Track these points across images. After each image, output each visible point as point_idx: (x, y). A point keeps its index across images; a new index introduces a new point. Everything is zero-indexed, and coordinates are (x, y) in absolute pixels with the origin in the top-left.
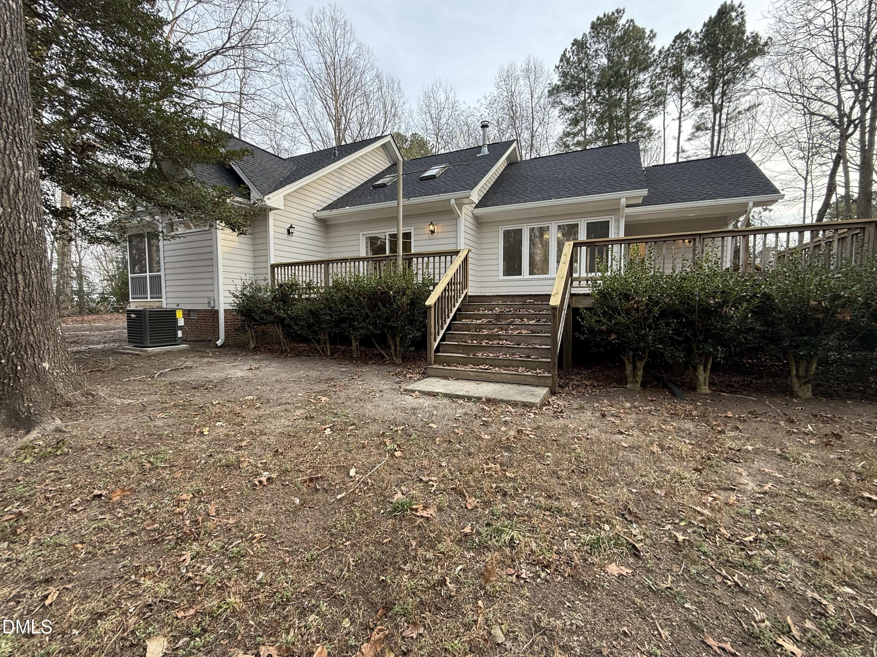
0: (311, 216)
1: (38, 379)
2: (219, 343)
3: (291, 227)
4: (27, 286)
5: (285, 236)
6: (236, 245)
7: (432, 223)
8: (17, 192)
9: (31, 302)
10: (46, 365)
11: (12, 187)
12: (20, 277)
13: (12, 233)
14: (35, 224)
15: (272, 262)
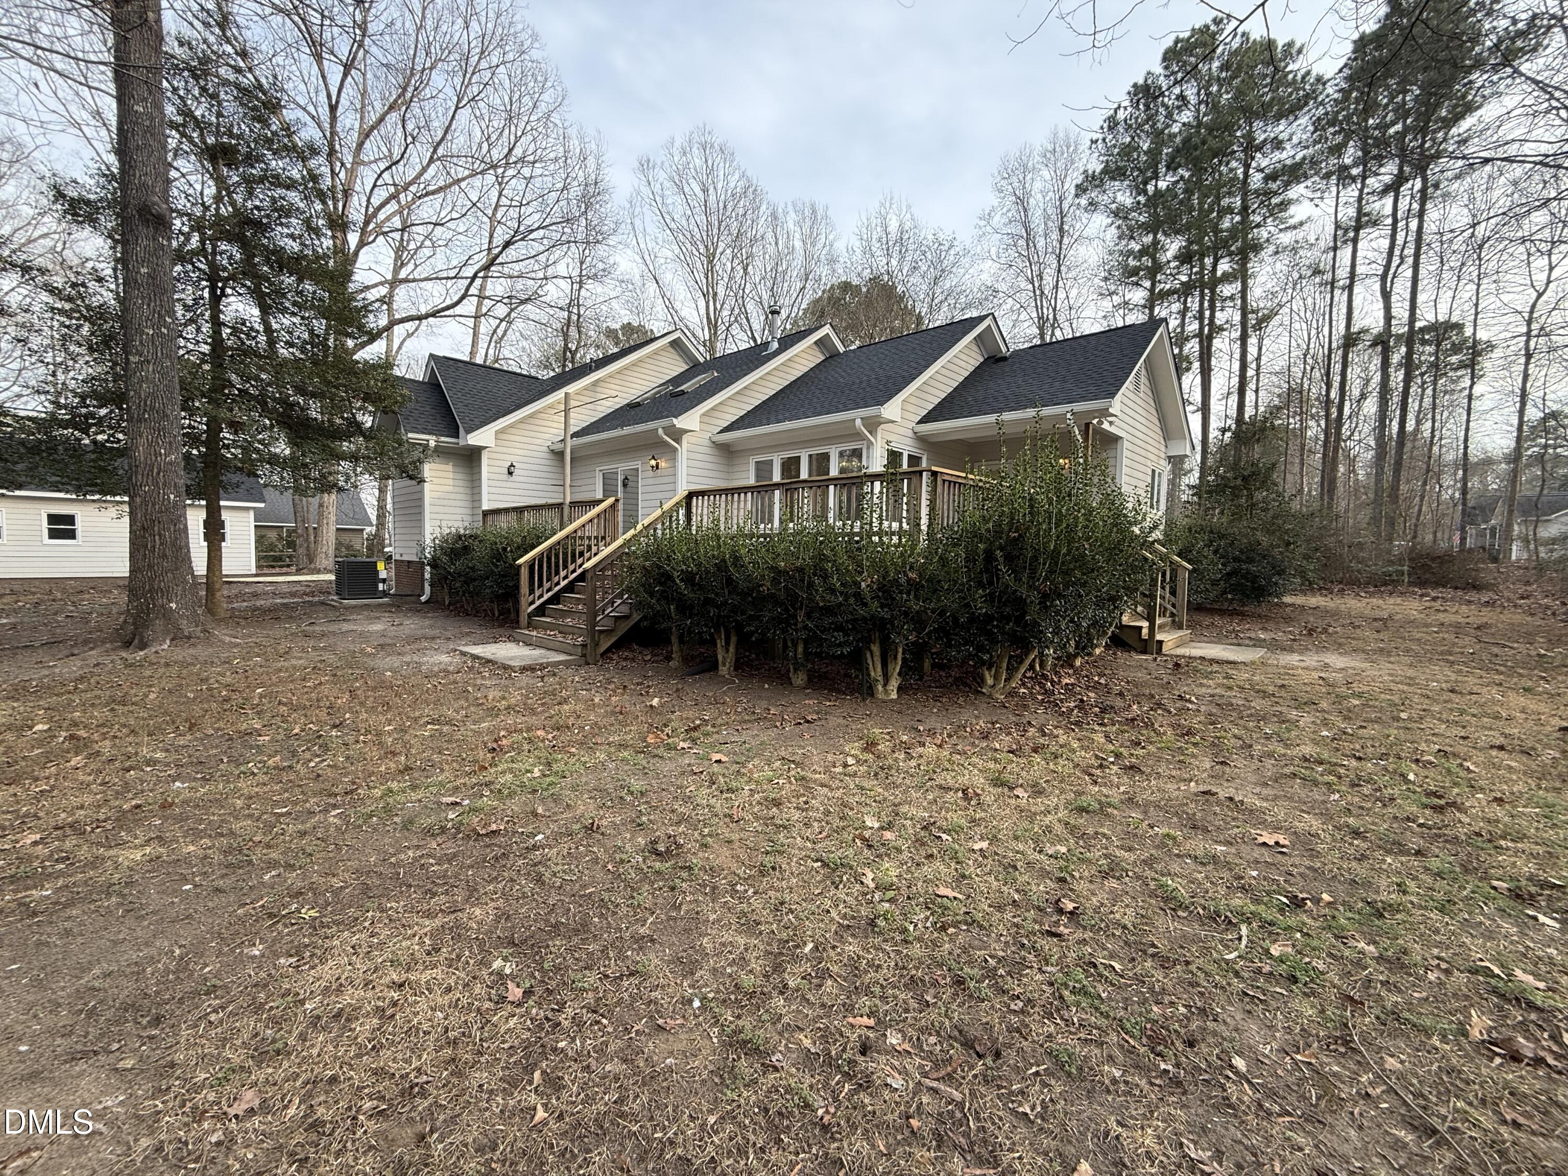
0: (546, 449)
1: (164, 616)
2: (423, 599)
3: (512, 465)
4: (161, 544)
5: (506, 477)
6: (451, 489)
7: (653, 458)
8: (158, 474)
9: (164, 556)
10: (173, 606)
11: (155, 470)
12: (157, 537)
13: (154, 505)
14: (172, 497)
15: (485, 507)
